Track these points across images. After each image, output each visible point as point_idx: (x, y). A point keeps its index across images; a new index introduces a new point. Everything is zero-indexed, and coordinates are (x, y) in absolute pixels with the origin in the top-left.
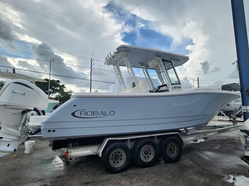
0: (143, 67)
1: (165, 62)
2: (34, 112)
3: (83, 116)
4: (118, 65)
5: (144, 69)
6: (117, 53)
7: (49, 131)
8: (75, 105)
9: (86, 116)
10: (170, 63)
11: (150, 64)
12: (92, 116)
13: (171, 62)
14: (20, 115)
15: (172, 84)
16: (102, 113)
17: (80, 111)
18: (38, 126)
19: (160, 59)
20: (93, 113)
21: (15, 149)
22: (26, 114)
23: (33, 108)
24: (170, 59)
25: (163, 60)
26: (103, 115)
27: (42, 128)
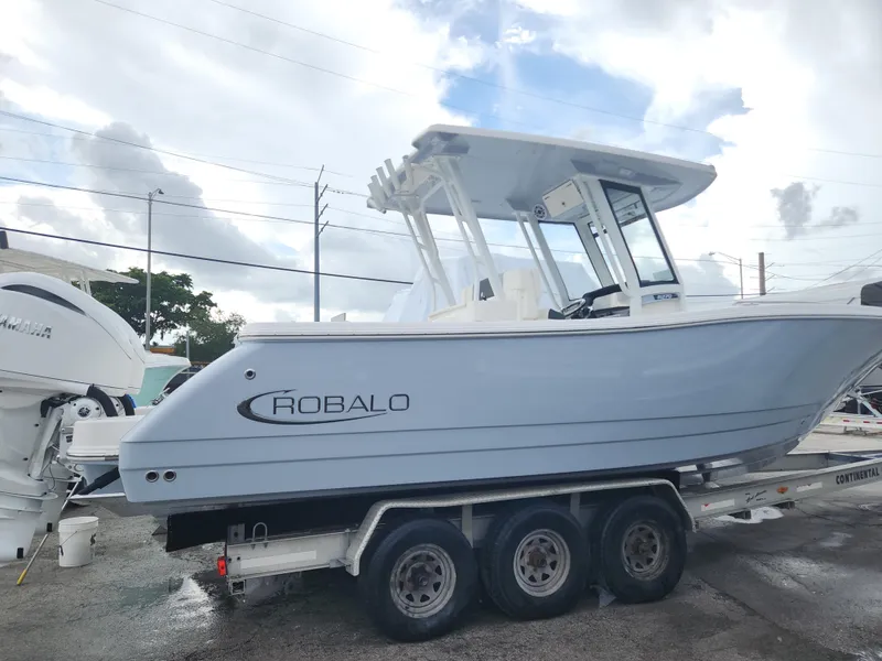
0: (524, 214)
1: (614, 194)
2: (92, 404)
3: (284, 414)
4: (421, 209)
5: (527, 225)
6: (417, 159)
7: (152, 476)
8: (250, 374)
9: (298, 417)
10: (636, 197)
11: (553, 203)
12: (322, 416)
13: (637, 191)
14: (36, 417)
15: (643, 284)
16: (358, 403)
17: (271, 397)
18: (109, 458)
19: (593, 179)
20: (324, 403)
21: (20, 551)
22: (57, 410)
23: (84, 389)
24: (634, 179)
25: (607, 186)
26: (362, 412)
27: (122, 465)
